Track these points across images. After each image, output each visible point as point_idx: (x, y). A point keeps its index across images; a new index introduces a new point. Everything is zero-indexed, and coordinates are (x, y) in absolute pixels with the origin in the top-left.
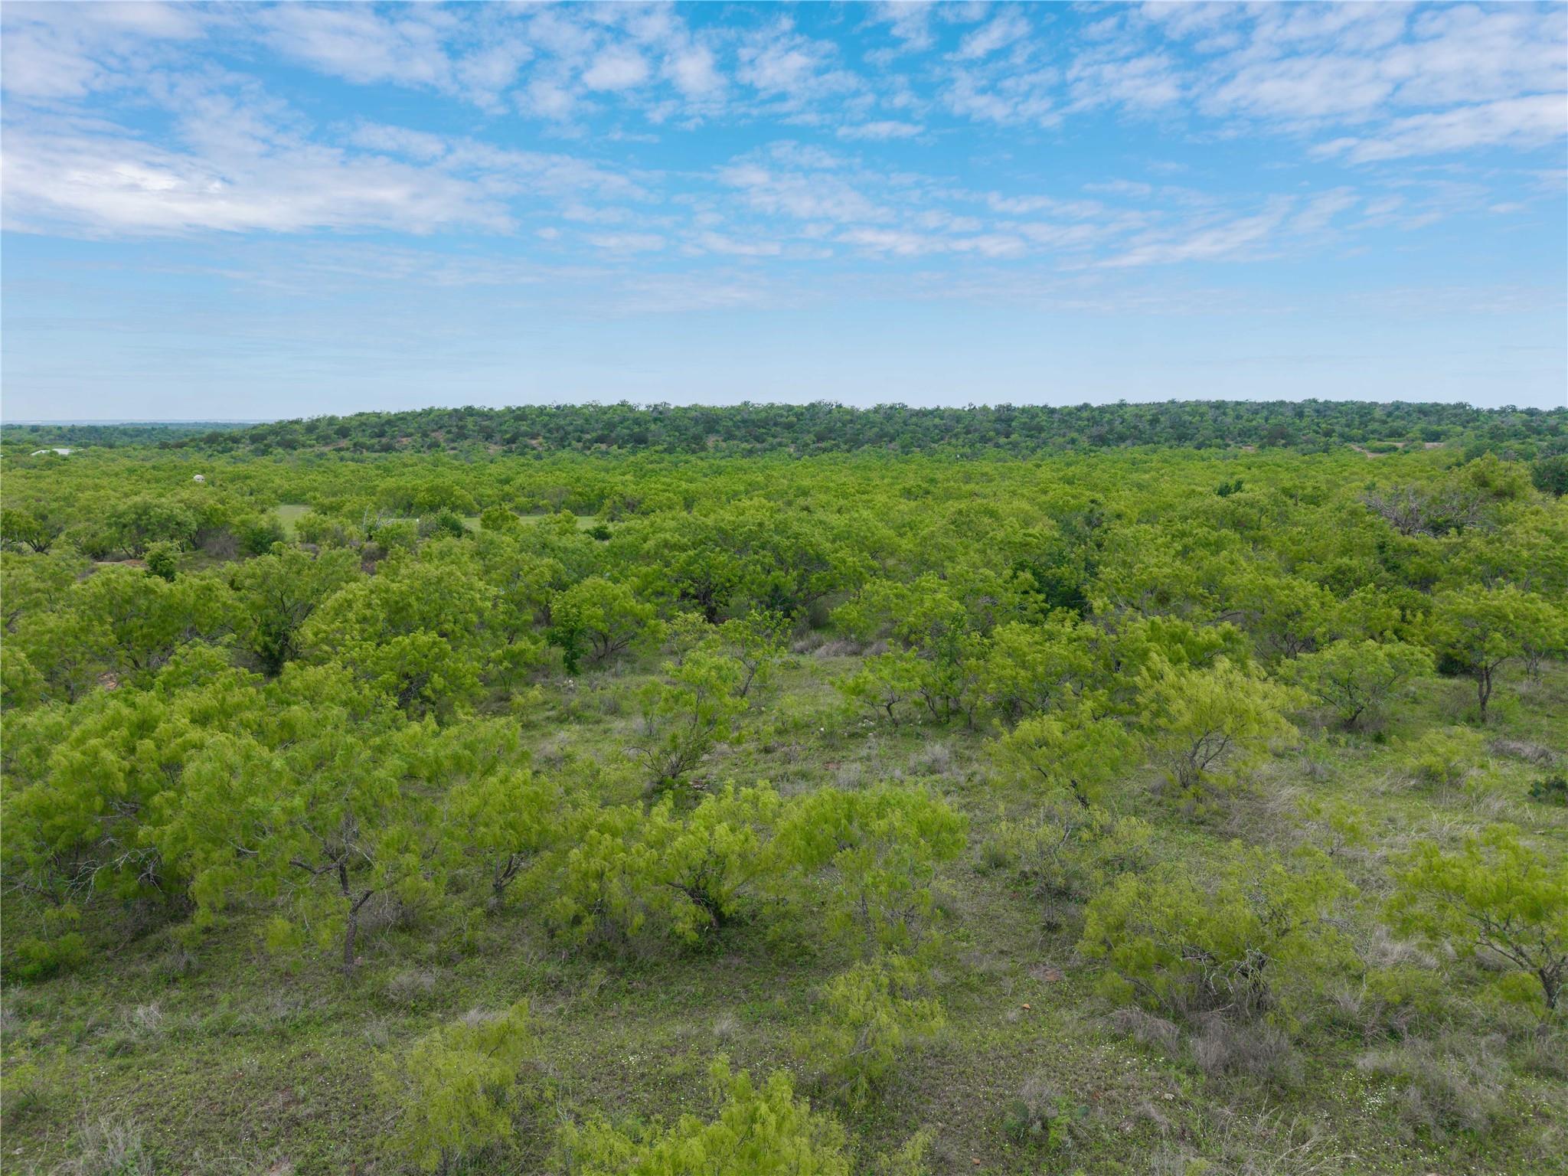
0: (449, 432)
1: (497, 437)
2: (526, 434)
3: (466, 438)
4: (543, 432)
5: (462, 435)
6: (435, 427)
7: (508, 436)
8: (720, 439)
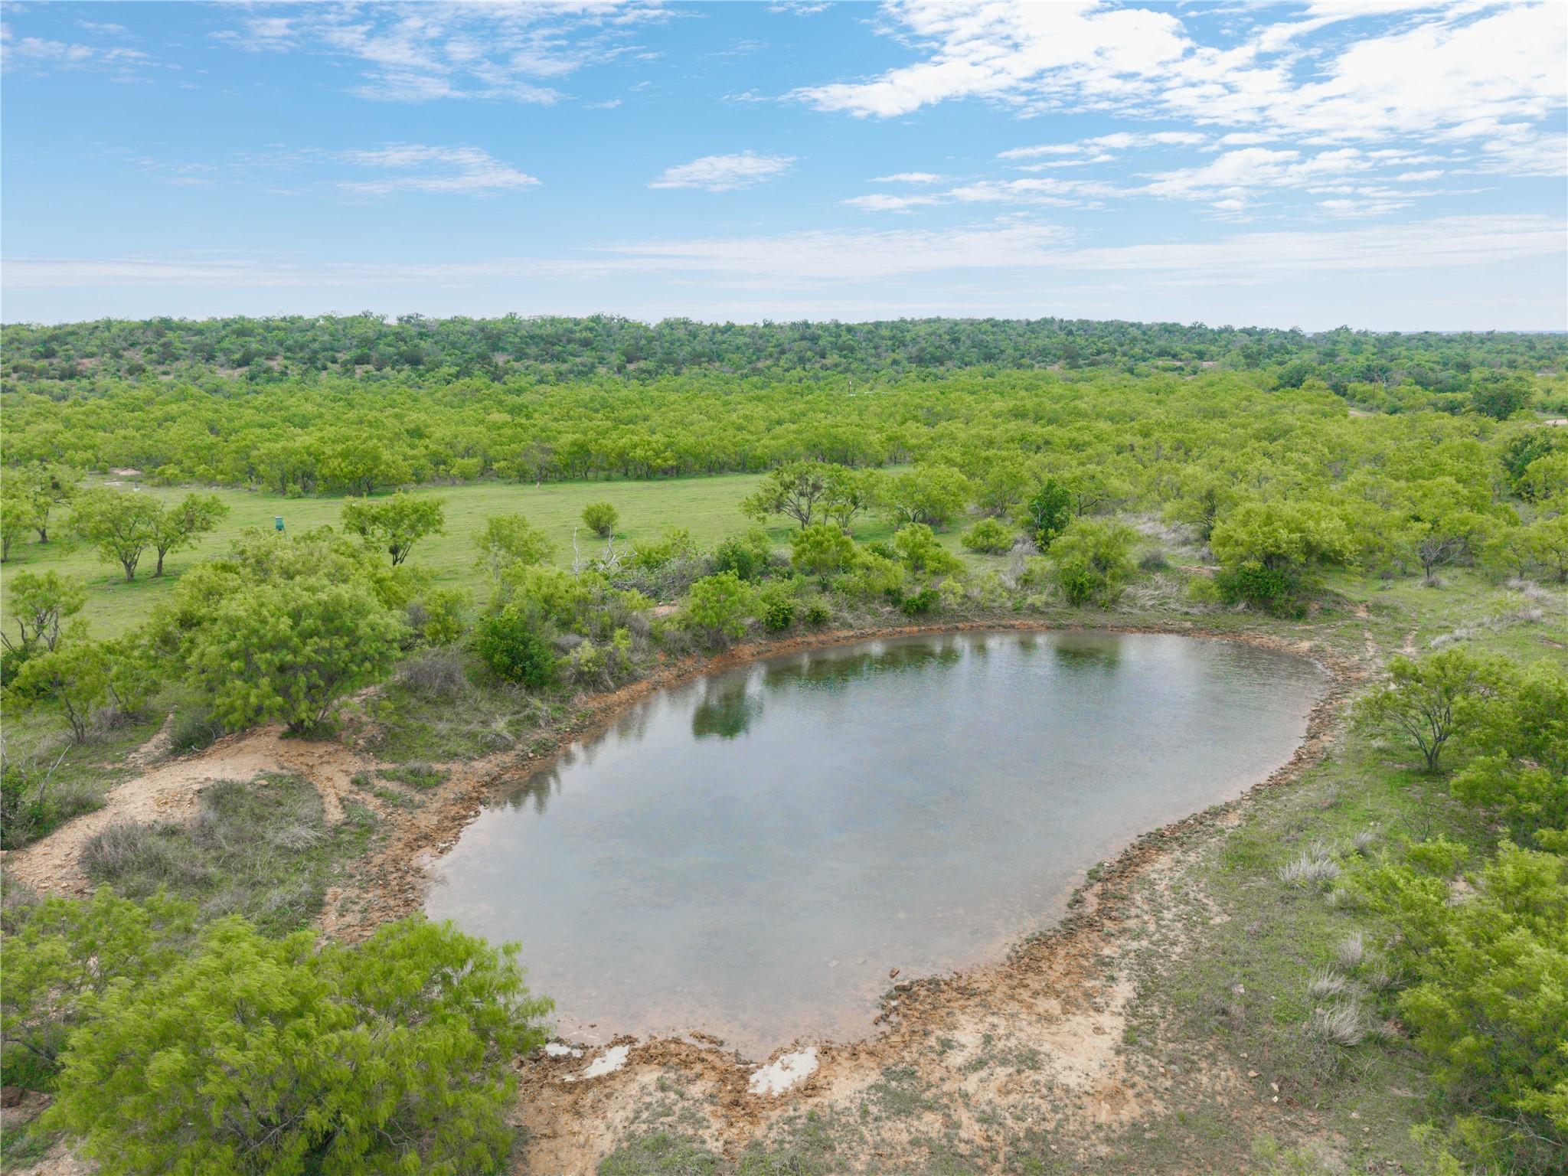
0: (150, 351)
1: (221, 358)
2: (259, 354)
3: (177, 359)
4: (281, 350)
5: (168, 355)
6: (125, 344)
7: (237, 356)
8: (510, 358)
